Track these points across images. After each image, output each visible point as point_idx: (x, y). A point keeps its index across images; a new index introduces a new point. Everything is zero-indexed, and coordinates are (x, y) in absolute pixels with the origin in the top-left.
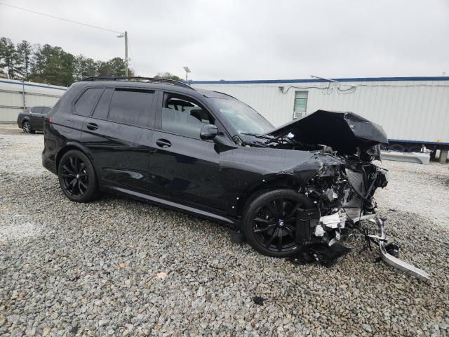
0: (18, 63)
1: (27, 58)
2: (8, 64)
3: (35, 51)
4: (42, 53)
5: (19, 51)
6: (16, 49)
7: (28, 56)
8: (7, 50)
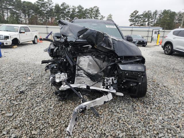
0: (152, 20)
1: (156, 17)
2: (148, 20)
3: (159, 14)
4: (162, 14)
5: (153, 15)
6: (152, 14)
7: (156, 16)
8: (149, 16)
